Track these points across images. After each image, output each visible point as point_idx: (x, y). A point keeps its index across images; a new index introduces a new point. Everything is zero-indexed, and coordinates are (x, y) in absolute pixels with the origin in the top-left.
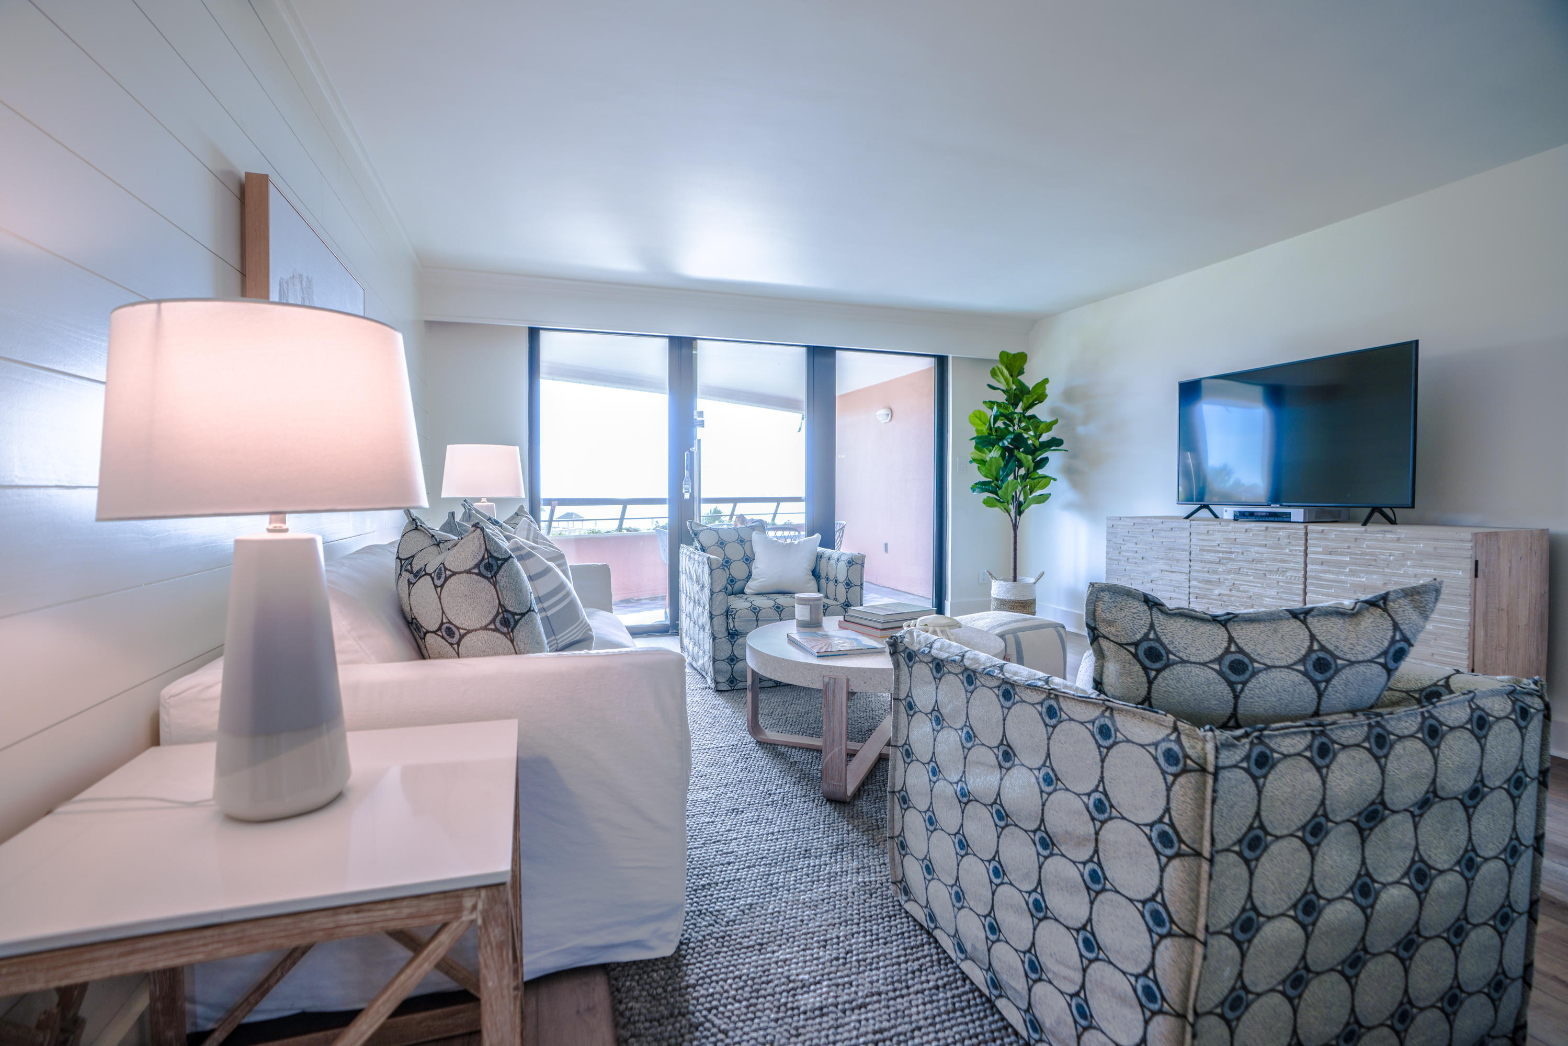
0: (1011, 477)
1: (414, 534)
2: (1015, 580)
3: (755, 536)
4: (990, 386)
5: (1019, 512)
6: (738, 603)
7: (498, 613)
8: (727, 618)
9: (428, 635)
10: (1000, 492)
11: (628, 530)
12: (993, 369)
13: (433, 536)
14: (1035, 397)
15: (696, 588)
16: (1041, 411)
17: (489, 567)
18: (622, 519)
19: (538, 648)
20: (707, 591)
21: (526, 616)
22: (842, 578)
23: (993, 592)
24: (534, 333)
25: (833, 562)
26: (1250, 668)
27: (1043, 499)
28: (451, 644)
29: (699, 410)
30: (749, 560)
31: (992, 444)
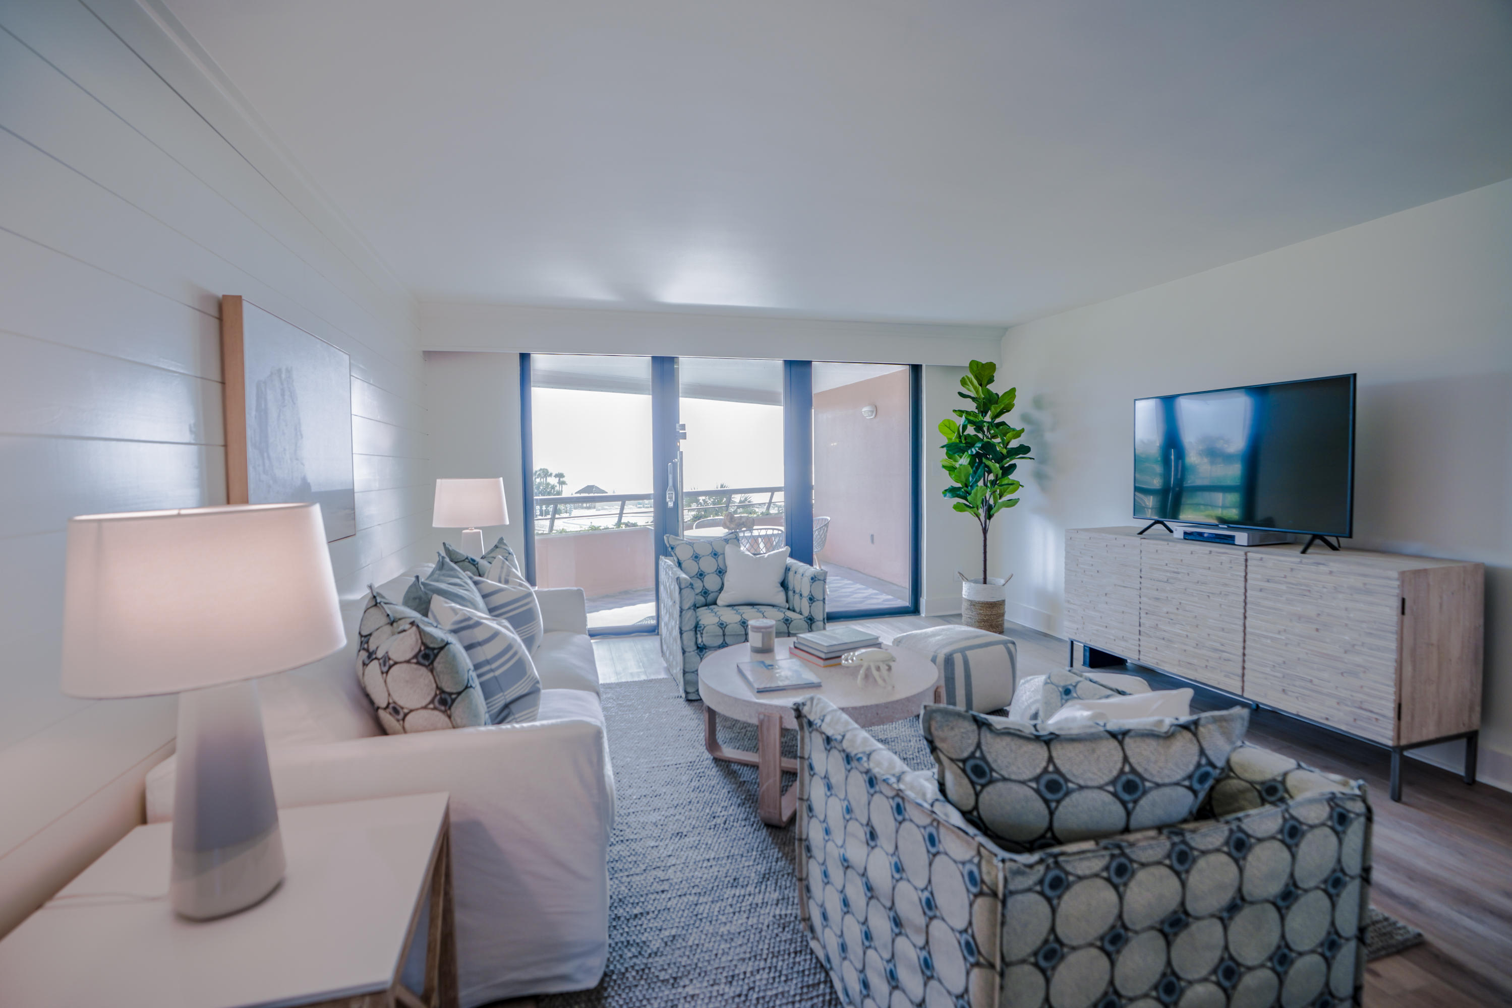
0: (981, 483)
1: (373, 611)
2: (985, 582)
3: (729, 549)
4: (961, 394)
5: (989, 516)
6: (708, 618)
7: (436, 695)
8: (696, 634)
9: (381, 711)
10: (969, 498)
11: (627, 525)
12: (963, 378)
13: (388, 615)
14: (1002, 406)
15: (670, 602)
16: (1011, 419)
17: (426, 657)
18: (621, 514)
19: (474, 721)
20: (677, 607)
21: (463, 694)
22: (806, 593)
23: (964, 592)
24: (524, 358)
25: (798, 576)
26: (1064, 788)
27: (1012, 503)
28: (398, 720)
29: (681, 423)
30: (721, 572)
31: (962, 451)
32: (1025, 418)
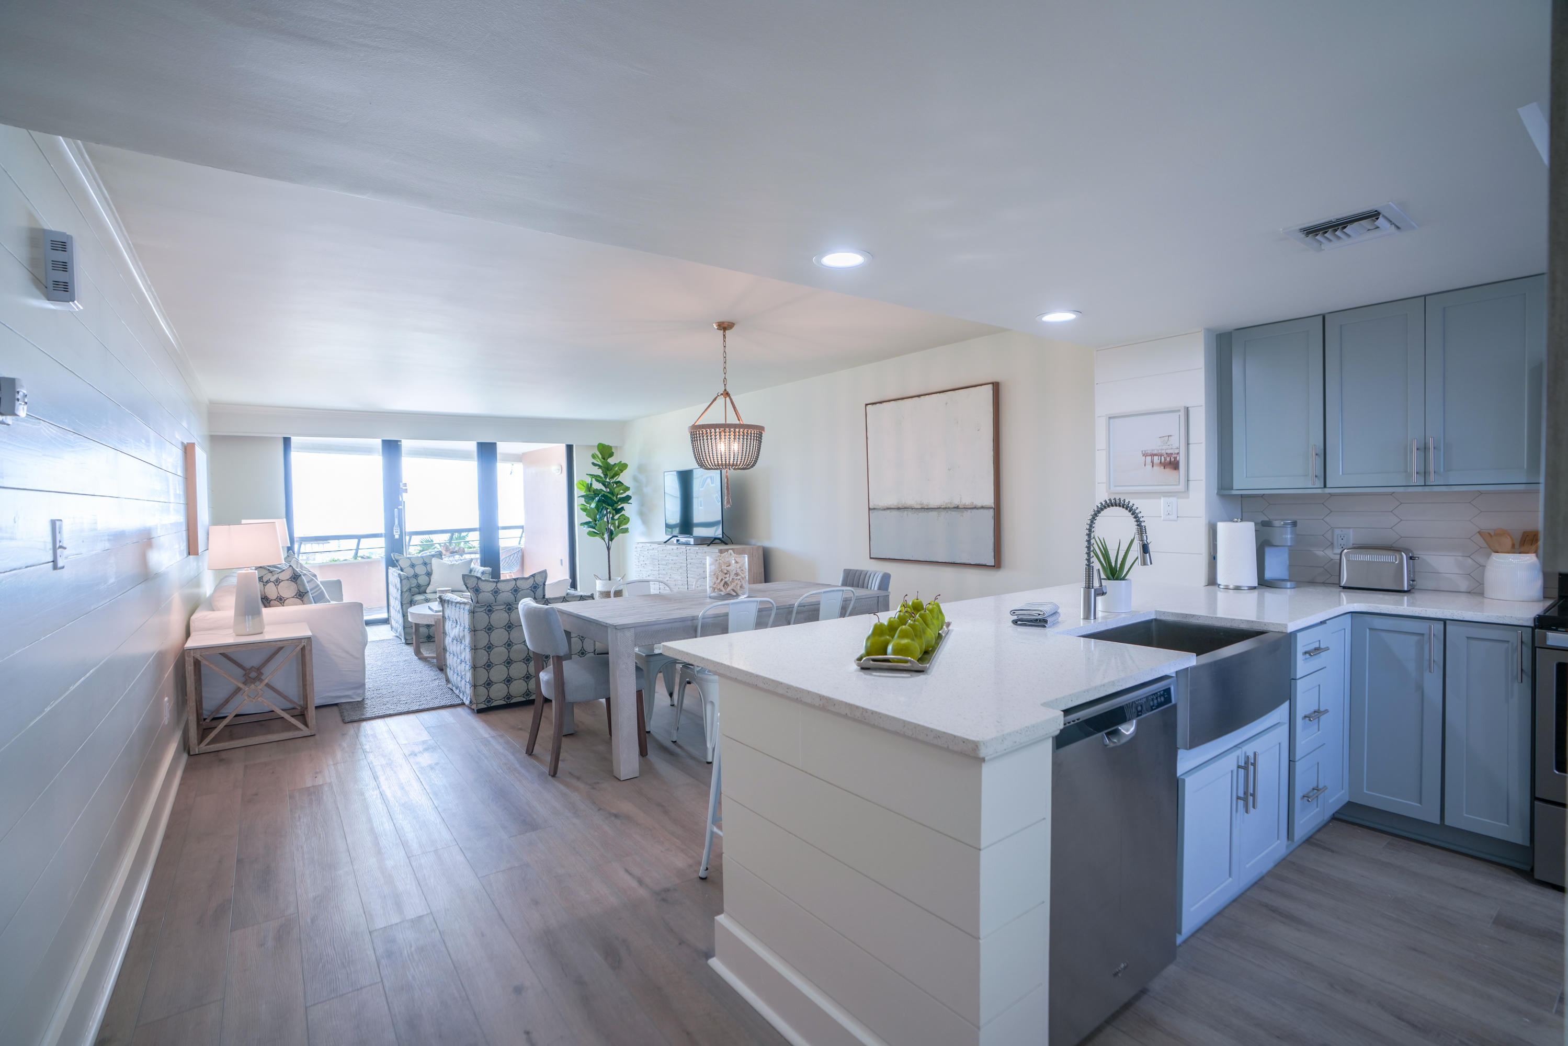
0: (604, 519)
1: (261, 569)
2: (610, 579)
3: (435, 561)
4: (594, 464)
5: (611, 539)
7: (297, 592)
9: (272, 602)
10: (598, 527)
11: (362, 557)
12: (594, 454)
13: (269, 570)
14: (614, 472)
15: (396, 590)
16: (623, 478)
17: (294, 578)
18: (357, 549)
19: (311, 603)
20: (400, 591)
21: (307, 593)
23: (597, 587)
24: (285, 439)
27: (626, 531)
28: (280, 603)
29: (404, 482)
30: (429, 574)
31: (593, 499)
32: (635, 479)
